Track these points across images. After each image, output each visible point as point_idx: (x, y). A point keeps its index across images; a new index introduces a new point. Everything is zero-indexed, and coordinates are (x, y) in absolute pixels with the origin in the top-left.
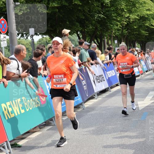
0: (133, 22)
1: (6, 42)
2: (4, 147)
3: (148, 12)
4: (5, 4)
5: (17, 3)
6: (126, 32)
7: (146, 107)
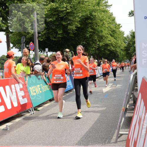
0: (101, 47)
1: (33, 55)
2: (30, 111)
3: (109, 42)
4: (33, 35)
5: (39, 35)
6: (97, 52)
7: (108, 91)
